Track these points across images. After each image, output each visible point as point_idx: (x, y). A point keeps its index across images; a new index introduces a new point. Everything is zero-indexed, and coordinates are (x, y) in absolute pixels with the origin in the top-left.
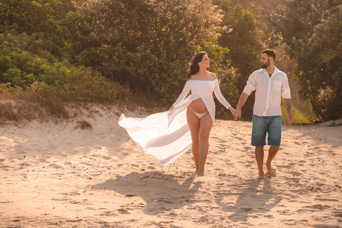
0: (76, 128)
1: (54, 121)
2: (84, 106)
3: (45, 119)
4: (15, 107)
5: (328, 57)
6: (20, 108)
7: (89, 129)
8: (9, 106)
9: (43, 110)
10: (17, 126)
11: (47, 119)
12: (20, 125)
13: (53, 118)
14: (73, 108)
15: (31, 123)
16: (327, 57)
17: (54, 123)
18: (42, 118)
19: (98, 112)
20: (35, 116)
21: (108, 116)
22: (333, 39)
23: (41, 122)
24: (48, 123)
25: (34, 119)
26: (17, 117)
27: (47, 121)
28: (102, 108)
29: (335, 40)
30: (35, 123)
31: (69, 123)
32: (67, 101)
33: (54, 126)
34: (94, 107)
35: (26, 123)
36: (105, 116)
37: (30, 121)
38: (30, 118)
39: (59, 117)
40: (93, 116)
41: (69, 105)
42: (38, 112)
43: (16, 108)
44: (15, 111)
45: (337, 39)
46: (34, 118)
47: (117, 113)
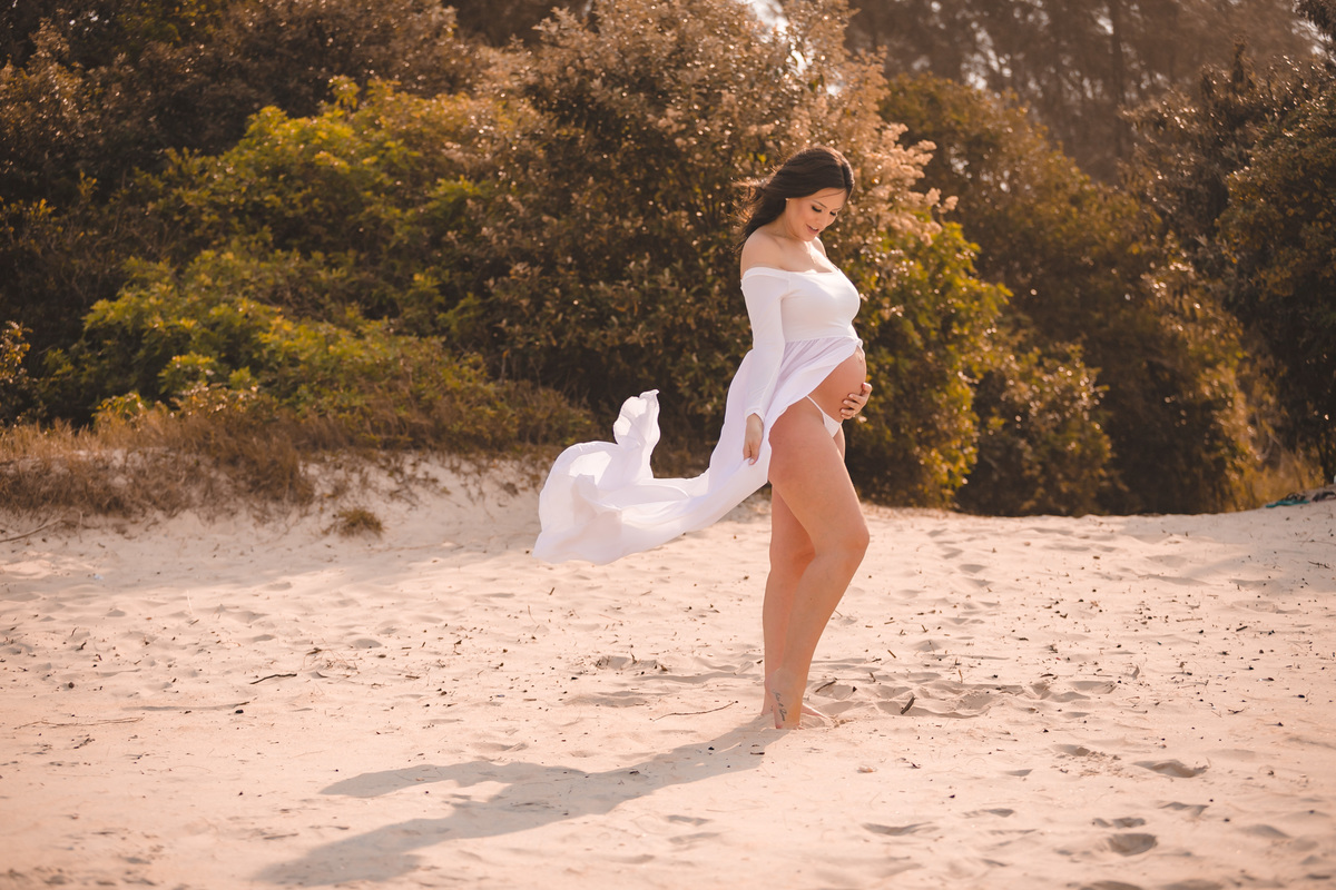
0: (326, 533)
1: (257, 513)
2: (383, 463)
3: (226, 506)
4: (123, 470)
5: (1276, 274)
6: (141, 473)
7: (373, 535)
8: (101, 465)
9: (223, 477)
10: (123, 533)
11: (232, 507)
12: (132, 530)
13: (256, 505)
14: (340, 468)
15: (173, 523)
16: (1272, 276)
17: (252, 521)
18: (214, 503)
19: (435, 481)
20: (189, 498)
21: (469, 494)
22: (1291, 212)
23: (208, 519)
24: (232, 521)
25: (184, 508)
26: (128, 504)
27: (233, 514)
28: (454, 470)
29: (1296, 214)
30: (189, 520)
31: (307, 519)
32: (325, 447)
33: (252, 529)
34: (424, 466)
35: (156, 523)
36: (459, 495)
37: (171, 516)
38: (172, 505)
39: (277, 499)
40: (411, 494)
41: (328, 458)
42: (202, 486)
43: (124, 472)
44: (120, 481)
45: (1302, 213)
46: (188, 505)
47: (509, 484)
